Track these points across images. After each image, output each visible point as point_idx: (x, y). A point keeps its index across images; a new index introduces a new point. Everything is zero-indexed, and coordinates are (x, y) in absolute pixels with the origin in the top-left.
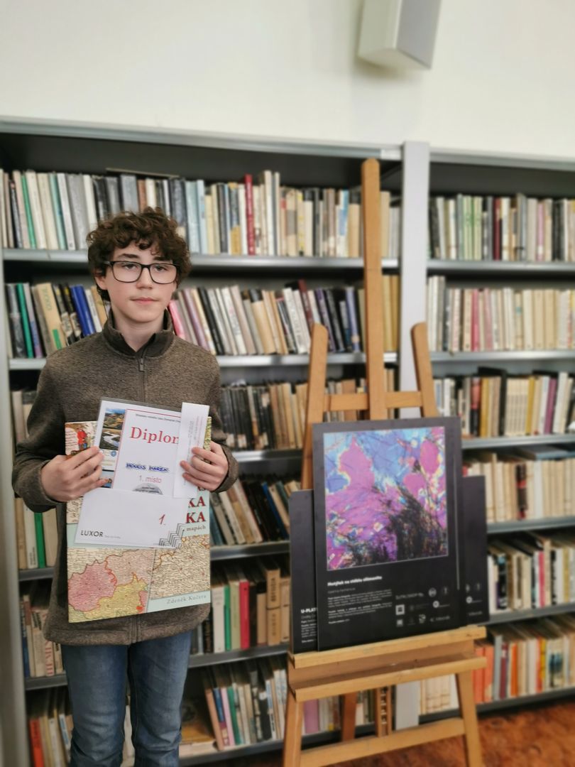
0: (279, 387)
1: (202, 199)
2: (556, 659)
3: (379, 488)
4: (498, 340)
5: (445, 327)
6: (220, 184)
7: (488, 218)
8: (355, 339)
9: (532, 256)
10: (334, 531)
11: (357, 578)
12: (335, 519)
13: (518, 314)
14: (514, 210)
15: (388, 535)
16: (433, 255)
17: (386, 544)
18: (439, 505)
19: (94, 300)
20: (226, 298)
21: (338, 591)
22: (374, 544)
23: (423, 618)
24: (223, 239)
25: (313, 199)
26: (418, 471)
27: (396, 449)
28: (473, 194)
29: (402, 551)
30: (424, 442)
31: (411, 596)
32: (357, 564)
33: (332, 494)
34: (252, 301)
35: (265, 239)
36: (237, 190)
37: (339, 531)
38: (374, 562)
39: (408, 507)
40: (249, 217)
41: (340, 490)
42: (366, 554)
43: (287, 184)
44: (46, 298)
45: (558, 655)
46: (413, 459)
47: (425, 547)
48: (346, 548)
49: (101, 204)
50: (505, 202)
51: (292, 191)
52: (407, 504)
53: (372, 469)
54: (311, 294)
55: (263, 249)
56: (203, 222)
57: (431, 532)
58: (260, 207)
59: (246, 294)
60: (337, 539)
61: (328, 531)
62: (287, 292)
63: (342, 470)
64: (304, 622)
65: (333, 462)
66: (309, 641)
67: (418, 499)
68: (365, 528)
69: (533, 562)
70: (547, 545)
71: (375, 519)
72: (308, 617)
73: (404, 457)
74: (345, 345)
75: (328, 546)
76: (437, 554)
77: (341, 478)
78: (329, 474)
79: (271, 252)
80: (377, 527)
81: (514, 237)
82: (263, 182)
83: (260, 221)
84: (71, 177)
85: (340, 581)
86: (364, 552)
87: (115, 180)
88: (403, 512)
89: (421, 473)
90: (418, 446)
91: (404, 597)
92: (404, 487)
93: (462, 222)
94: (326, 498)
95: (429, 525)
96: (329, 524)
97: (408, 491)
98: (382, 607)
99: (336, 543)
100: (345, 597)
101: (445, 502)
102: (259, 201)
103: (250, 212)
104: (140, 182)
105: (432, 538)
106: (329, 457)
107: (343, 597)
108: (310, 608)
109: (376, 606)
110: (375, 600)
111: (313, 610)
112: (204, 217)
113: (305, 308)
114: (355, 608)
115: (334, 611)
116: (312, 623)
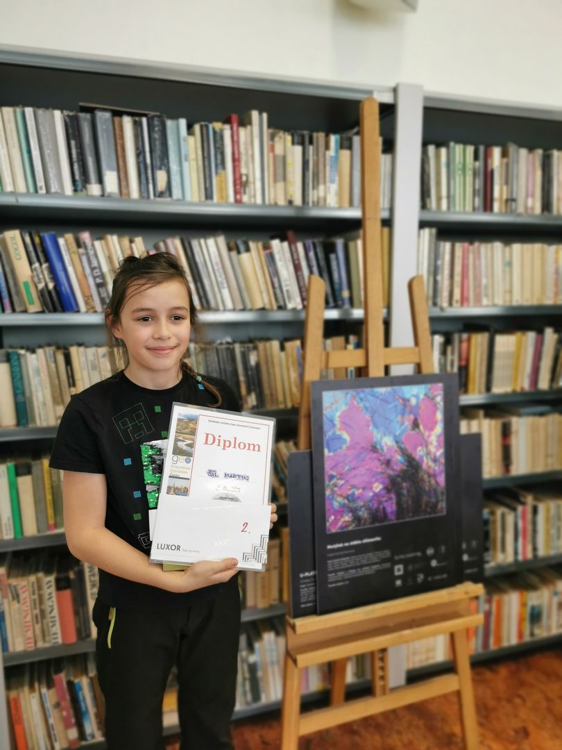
0: (268, 344)
1: (185, 140)
2: (536, 610)
3: (378, 447)
4: (486, 295)
5: (435, 282)
6: (203, 123)
7: (479, 168)
8: (346, 294)
9: (521, 209)
10: (333, 492)
11: (357, 539)
12: (334, 481)
13: (507, 269)
14: (505, 160)
15: (388, 495)
16: (424, 206)
17: (385, 504)
18: (437, 464)
19: (69, 250)
20: (211, 249)
21: (337, 554)
22: (373, 505)
23: (421, 577)
24: (208, 185)
25: (302, 143)
26: (417, 429)
27: (396, 406)
28: (465, 142)
29: (401, 511)
30: (423, 399)
31: (410, 555)
32: (356, 526)
33: (331, 454)
34: (239, 252)
35: (252, 186)
36: (222, 131)
37: (339, 493)
38: (373, 523)
39: (407, 466)
40: (236, 160)
41: (339, 450)
42: (366, 515)
43: (276, 124)
44: (15, 246)
45: (538, 606)
46: (412, 417)
47: (423, 506)
48: (346, 509)
49: (73, 143)
50: (497, 152)
51: (281, 134)
52: (406, 464)
53: (371, 428)
54: (300, 246)
55: (250, 197)
56: (185, 165)
57: (429, 491)
58: (246, 150)
59: (232, 244)
60: (336, 501)
61: (328, 493)
62: (275, 243)
63: (340, 430)
64: (304, 586)
65: (332, 421)
66: (309, 605)
67: (417, 458)
68: (364, 489)
69: (516, 517)
70: (530, 500)
71: (374, 480)
73: (403, 415)
74: (335, 300)
75: (327, 507)
76: (435, 513)
77: (339, 438)
78: (328, 434)
79: (259, 201)
80: (376, 488)
81: (505, 188)
82: (250, 123)
83: (247, 166)
84: (40, 112)
85: (339, 543)
86: (363, 514)
87: (88, 116)
88: (403, 471)
89: (420, 431)
90: (418, 403)
91: (402, 557)
92: (403, 446)
93: (454, 171)
94: (325, 459)
95: (427, 484)
96: (328, 486)
97: (406, 450)
98: (381, 568)
99: (336, 505)
100: (345, 559)
101: (443, 460)
102: (246, 143)
103: (236, 156)
104: (117, 119)
105: (430, 497)
106: (328, 416)
107: (343, 559)
108: (309, 571)
109: (375, 567)
110: (374, 561)
111: (312, 573)
112: (186, 159)
113: (293, 261)
114: (354, 571)
115: (333, 574)
116: (311, 586)
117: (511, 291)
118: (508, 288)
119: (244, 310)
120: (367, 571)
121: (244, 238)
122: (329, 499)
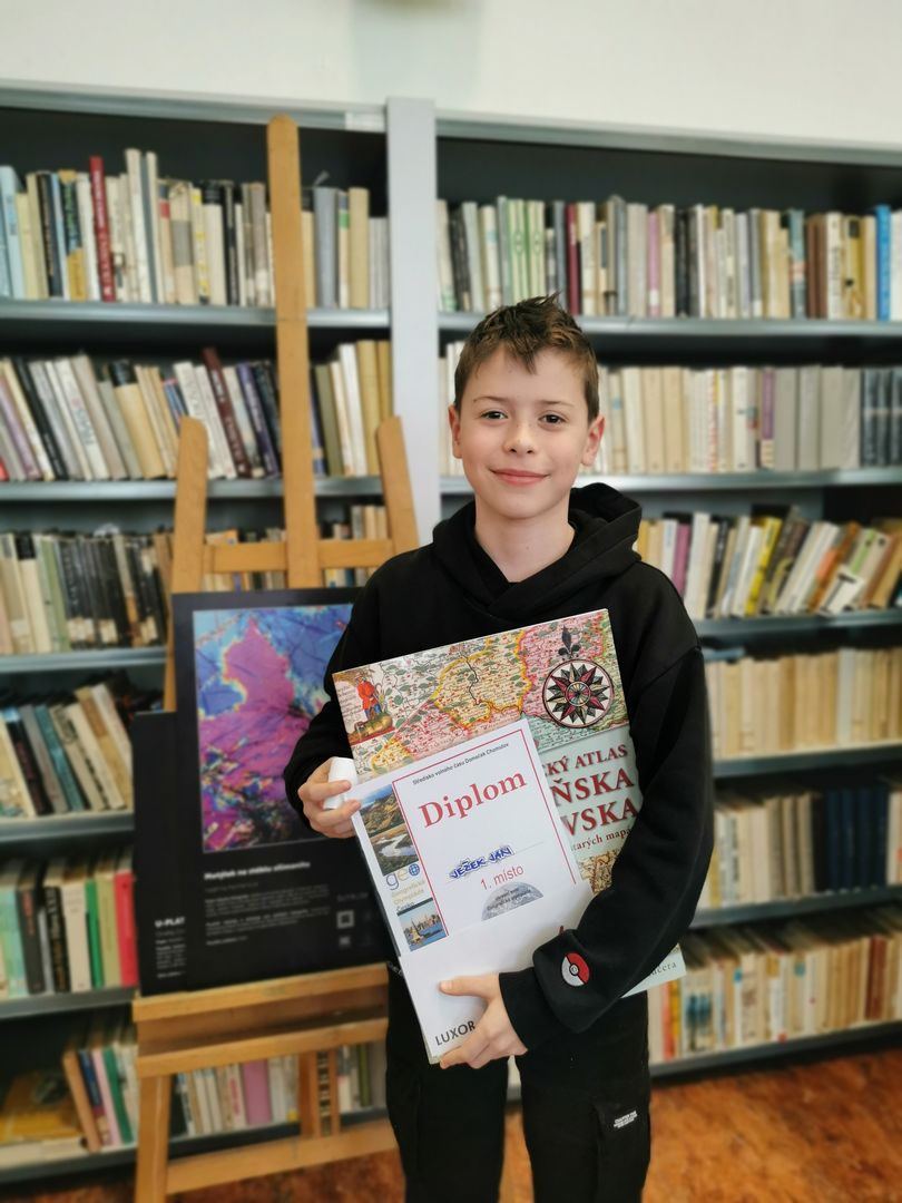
1: (12, 200)
2: (698, 1005)
3: (303, 707)
6: (40, 173)
7: (555, 239)
8: (317, 453)
9: (638, 310)
10: (215, 783)
11: (262, 864)
12: (218, 763)
13: (616, 412)
14: (602, 225)
16: (459, 307)
20: (65, 378)
21: (224, 889)
24: (54, 273)
25: (221, 201)
28: (527, 195)
31: (367, 895)
32: (261, 842)
33: (211, 718)
34: (116, 383)
35: (132, 272)
36: (74, 184)
37: (228, 784)
38: (290, 838)
40: (102, 232)
41: (226, 712)
42: (279, 824)
43: (171, 170)
45: (703, 997)
48: (240, 813)
50: (586, 211)
51: (180, 185)
53: (288, 674)
54: (229, 374)
55: (131, 290)
56: (13, 240)
58: (120, 213)
59: (103, 371)
60: (222, 798)
61: (205, 783)
62: (183, 369)
63: (229, 676)
64: (163, 942)
65: (212, 663)
66: (172, 974)
68: (275, 778)
72: (168, 933)
75: (204, 807)
77: (227, 691)
78: (205, 683)
79: (146, 296)
81: (602, 273)
82: (124, 169)
83: (123, 240)
85: (228, 869)
86: (275, 821)
91: (353, 897)
93: (509, 247)
94: (200, 725)
96: (206, 771)
98: (311, 915)
99: (221, 804)
100: (239, 898)
102: (119, 203)
103: (101, 223)
106: (205, 653)
107: (234, 898)
108: (174, 918)
109: (298, 913)
110: (295, 903)
111: (179, 921)
112: (13, 232)
113: (217, 398)
114: (258, 918)
115: (217, 923)
116: (181, 943)
117: (625, 450)
118: (619, 445)
119: (128, 479)
120: (281, 918)
121: (125, 361)
122: (207, 793)
